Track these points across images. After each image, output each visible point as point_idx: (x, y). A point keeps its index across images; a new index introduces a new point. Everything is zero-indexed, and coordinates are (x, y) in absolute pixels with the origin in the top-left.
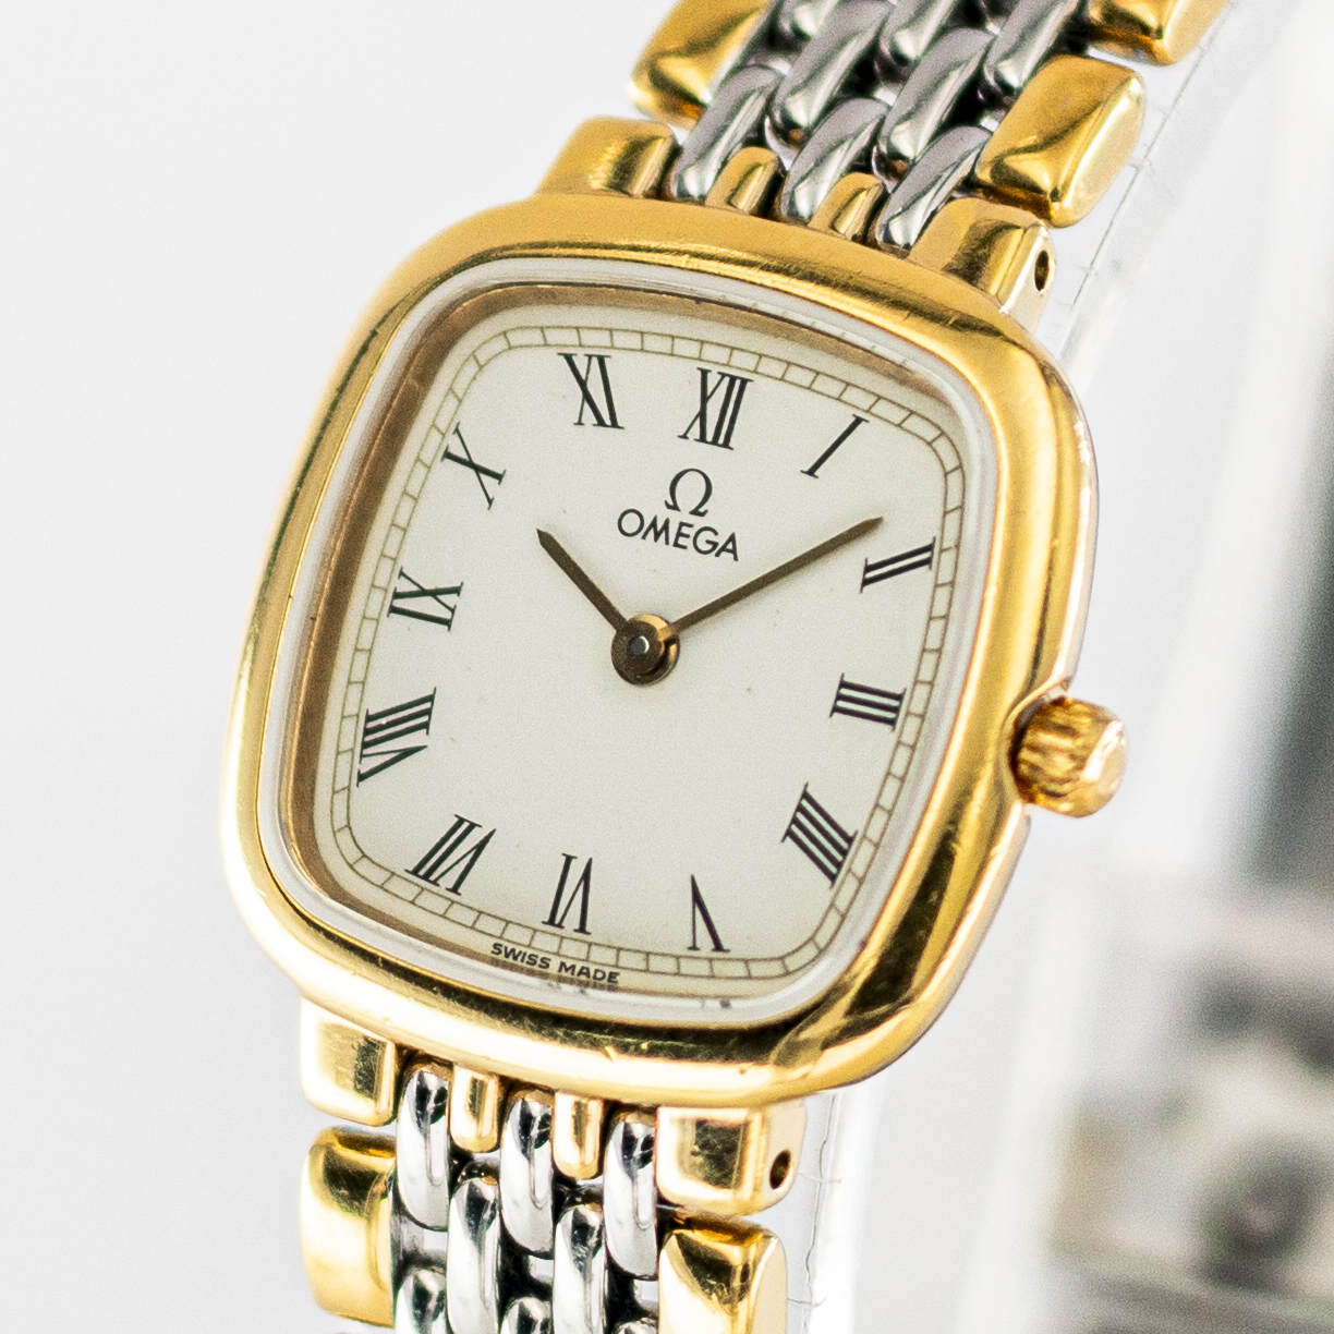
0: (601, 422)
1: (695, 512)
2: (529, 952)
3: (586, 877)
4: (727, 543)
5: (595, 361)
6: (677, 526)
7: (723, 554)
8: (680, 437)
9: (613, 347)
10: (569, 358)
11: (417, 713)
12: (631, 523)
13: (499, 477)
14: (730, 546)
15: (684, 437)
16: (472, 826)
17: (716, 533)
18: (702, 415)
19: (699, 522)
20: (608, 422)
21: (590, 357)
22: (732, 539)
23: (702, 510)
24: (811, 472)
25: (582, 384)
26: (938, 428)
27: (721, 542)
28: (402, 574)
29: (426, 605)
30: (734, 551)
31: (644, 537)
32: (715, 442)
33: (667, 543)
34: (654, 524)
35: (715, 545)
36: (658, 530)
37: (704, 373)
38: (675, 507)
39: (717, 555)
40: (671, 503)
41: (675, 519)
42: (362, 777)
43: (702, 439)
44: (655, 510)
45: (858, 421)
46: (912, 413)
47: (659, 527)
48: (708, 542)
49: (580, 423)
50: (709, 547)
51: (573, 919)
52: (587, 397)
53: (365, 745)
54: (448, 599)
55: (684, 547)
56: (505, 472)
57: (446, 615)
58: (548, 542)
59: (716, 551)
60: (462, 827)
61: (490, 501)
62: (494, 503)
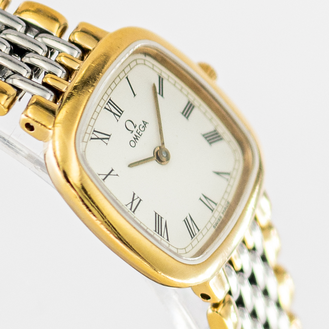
0: (108, 139)
1: (135, 127)
2: (217, 220)
3: (205, 197)
4: (144, 123)
5: (94, 133)
6: (137, 133)
7: (146, 125)
8: (117, 122)
9: (93, 127)
10: (92, 139)
11: (158, 219)
12: (133, 144)
13: (112, 170)
14: (145, 123)
15: (118, 121)
16: (186, 219)
17: (141, 125)
18: (114, 114)
19: (137, 127)
20: (109, 137)
21: (93, 133)
22: (143, 122)
23: (135, 125)
24: (135, 95)
25: (98, 138)
26: (134, 60)
27: (143, 124)
28: (126, 205)
29: (135, 203)
30: (146, 123)
31: (137, 142)
32: (121, 114)
33: (139, 137)
34: (135, 139)
35: (143, 126)
36: (136, 138)
37: (105, 108)
38: (132, 132)
39: (146, 127)
40: (131, 132)
41: (135, 132)
42: (168, 240)
43: (119, 117)
44: (131, 136)
45: (127, 78)
46: (129, 65)
47: (135, 137)
48: (142, 128)
49: (107, 144)
50: (143, 128)
51: (213, 206)
52: (102, 139)
53: (161, 235)
54: (135, 197)
55: (142, 134)
56: (112, 168)
57: (139, 200)
58: (131, 165)
59: (145, 127)
60: (186, 221)
61: (117, 175)
62: (118, 175)
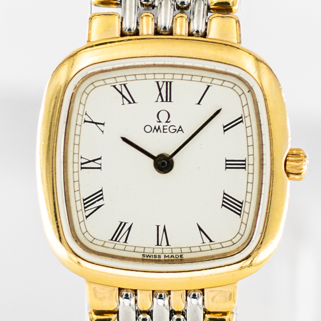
0: (130, 103)
1: (167, 122)
2: (154, 254)
3: (165, 230)
5: (123, 86)
6: (163, 127)
7: (179, 132)
8: (156, 102)
9: (127, 81)
10: (114, 87)
11: (99, 195)
12: (148, 129)
13: (103, 124)
14: (180, 129)
15: (157, 101)
16: (125, 224)
17: (175, 126)
18: (160, 94)
19: (169, 125)
20: (132, 102)
21: (121, 85)
22: (180, 127)
23: (169, 121)
24: (199, 103)
25: (121, 93)
26: (233, 83)
27: (177, 128)
28: (81, 158)
29: (92, 165)
30: (182, 130)
31: (153, 132)
32: (167, 101)
33: (161, 132)
34: (155, 128)
35: (176, 130)
36: (157, 129)
37: (158, 82)
38: (160, 122)
39: (177, 132)
40: (158, 121)
41: (161, 125)
42: (87, 217)
43: (163, 101)
44: (155, 124)
45: (209, 86)
46: (224, 81)
47: (157, 128)
48: (173, 129)
49: (124, 104)
50: (174, 131)
51: (164, 243)
52: (123, 96)
53: (85, 208)
54: (98, 162)
55: (167, 132)
56: (105, 123)
57: (99, 166)
58: (124, 139)
59: (177, 131)
60: (122, 225)
61: (103, 132)
62: (104, 132)
